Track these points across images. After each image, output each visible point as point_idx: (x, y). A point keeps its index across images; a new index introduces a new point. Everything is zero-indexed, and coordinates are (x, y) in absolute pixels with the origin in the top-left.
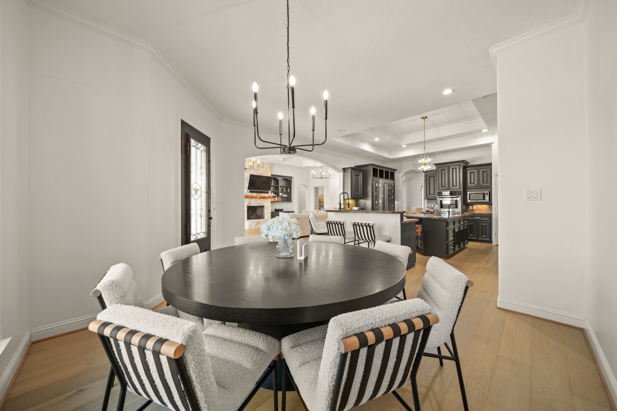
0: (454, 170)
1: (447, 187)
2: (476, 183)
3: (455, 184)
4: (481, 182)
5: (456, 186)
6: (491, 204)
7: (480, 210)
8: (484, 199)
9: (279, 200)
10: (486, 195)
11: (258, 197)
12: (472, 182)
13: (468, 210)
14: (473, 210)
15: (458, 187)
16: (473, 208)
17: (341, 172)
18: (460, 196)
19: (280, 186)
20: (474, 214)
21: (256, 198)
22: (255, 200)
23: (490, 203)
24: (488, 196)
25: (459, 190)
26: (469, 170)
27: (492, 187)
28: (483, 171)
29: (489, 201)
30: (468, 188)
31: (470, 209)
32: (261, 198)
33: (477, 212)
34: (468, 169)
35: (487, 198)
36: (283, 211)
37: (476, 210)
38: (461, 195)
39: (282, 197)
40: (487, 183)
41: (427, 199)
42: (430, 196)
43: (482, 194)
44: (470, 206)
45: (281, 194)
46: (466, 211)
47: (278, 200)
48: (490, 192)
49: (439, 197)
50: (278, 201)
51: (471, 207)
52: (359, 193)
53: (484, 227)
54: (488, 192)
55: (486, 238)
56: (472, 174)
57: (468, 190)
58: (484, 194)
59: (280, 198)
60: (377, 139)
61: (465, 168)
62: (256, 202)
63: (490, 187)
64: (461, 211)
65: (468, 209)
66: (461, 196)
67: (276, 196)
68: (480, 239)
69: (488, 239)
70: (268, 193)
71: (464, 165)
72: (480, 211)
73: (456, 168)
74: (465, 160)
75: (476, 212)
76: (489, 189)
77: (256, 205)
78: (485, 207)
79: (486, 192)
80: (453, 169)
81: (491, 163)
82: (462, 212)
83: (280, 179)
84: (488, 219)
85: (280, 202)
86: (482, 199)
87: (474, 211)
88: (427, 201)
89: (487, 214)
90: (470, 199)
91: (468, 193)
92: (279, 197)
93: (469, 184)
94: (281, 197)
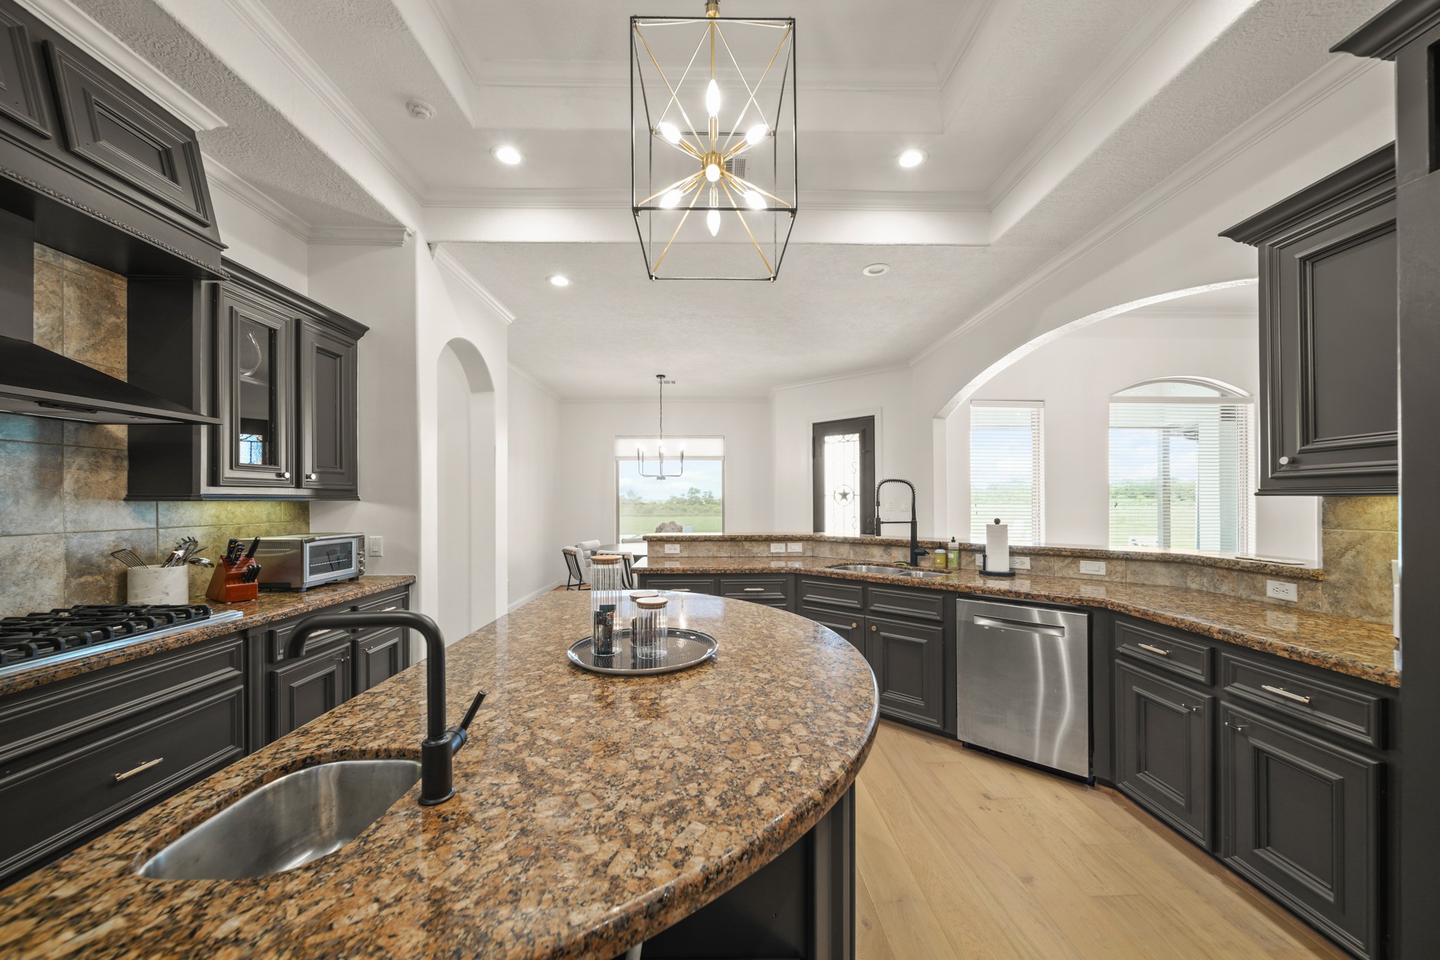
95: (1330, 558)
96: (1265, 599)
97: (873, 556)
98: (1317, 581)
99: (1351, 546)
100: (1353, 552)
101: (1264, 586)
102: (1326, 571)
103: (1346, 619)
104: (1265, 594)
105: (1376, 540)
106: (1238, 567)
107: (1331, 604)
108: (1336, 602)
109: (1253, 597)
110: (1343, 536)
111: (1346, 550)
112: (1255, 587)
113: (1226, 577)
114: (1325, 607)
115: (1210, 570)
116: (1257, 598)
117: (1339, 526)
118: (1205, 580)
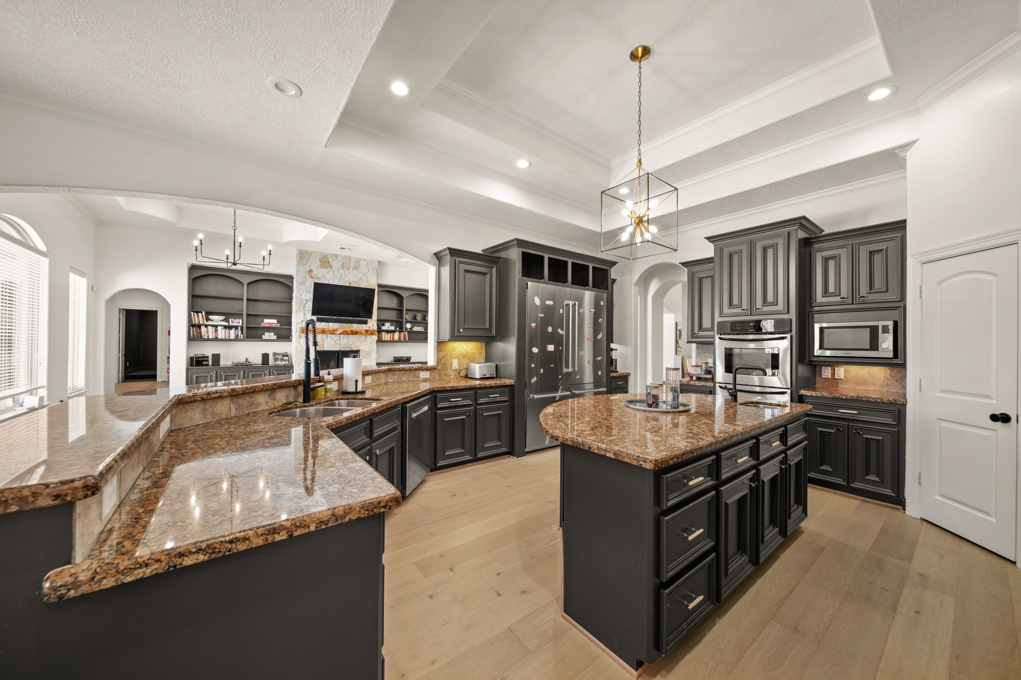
0: (770, 253)
1: (745, 306)
2: (844, 293)
3: (770, 298)
4: (864, 289)
5: (775, 303)
6: (903, 366)
7: (859, 382)
8: (874, 345)
9: (402, 339)
10: (883, 332)
11: (339, 332)
12: (831, 289)
13: (818, 379)
14: (834, 381)
15: (781, 306)
16: (833, 374)
17: (429, 262)
18: (788, 336)
19: (406, 310)
20: (835, 398)
21: (333, 332)
22: (335, 337)
23: (895, 361)
24: (890, 337)
25: (786, 317)
26: (821, 250)
27: (905, 307)
28: (871, 252)
29: (891, 356)
30: (816, 309)
31: (823, 376)
32: (345, 333)
33: (848, 390)
34: (817, 246)
35: (886, 343)
36: (412, 361)
37: (846, 380)
38: (791, 331)
39: (411, 332)
40: (887, 291)
41: (697, 343)
42: (701, 333)
43: (869, 329)
44: (823, 368)
45: (409, 326)
46: (811, 386)
47: (400, 338)
48: (896, 324)
49: (722, 336)
50: (399, 341)
51: (827, 373)
52: (484, 324)
53: (873, 446)
54: (890, 324)
55: (881, 483)
56: (832, 264)
57: (816, 316)
58: (874, 331)
59: (406, 333)
60: (522, 164)
61: (806, 244)
62: (338, 342)
63: (899, 305)
64: (790, 387)
65: (817, 376)
66: (791, 337)
67: (398, 329)
68: (856, 485)
69: (888, 492)
70: (366, 323)
71: (802, 235)
72: (858, 384)
73: (775, 247)
74: (804, 218)
75: (846, 386)
76: (895, 315)
77: (338, 349)
78: (879, 373)
79: (881, 324)
80: (765, 250)
81: (904, 221)
82: (794, 389)
83: (405, 294)
84: (889, 421)
85: (405, 341)
86: (869, 348)
87: (838, 383)
88: (697, 348)
89: (885, 400)
90: (821, 347)
91: (817, 327)
92: (402, 331)
93: (819, 298)
94: (408, 332)
95: (438, 362)
96: (419, 379)
97: (258, 405)
98: (436, 369)
99: (444, 357)
100: (444, 359)
101: (419, 375)
102: (438, 366)
103: (442, 380)
104: (419, 377)
105: (449, 354)
106: (413, 369)
107: (438, 376)
108: (440, 375)
109: (415, 380)
110: (442, 354)
111: (443, 358)
112: (416, 375)
113: (405, 374)
114: (437, 378)
115: (398, 372)
116: (416, 380)
117: (441, 351)
118: (396, 377)
